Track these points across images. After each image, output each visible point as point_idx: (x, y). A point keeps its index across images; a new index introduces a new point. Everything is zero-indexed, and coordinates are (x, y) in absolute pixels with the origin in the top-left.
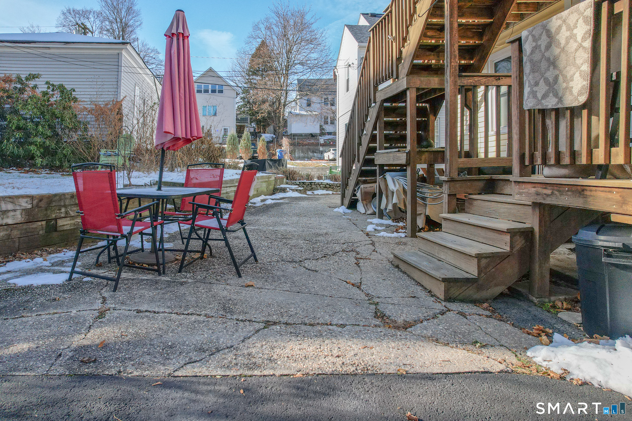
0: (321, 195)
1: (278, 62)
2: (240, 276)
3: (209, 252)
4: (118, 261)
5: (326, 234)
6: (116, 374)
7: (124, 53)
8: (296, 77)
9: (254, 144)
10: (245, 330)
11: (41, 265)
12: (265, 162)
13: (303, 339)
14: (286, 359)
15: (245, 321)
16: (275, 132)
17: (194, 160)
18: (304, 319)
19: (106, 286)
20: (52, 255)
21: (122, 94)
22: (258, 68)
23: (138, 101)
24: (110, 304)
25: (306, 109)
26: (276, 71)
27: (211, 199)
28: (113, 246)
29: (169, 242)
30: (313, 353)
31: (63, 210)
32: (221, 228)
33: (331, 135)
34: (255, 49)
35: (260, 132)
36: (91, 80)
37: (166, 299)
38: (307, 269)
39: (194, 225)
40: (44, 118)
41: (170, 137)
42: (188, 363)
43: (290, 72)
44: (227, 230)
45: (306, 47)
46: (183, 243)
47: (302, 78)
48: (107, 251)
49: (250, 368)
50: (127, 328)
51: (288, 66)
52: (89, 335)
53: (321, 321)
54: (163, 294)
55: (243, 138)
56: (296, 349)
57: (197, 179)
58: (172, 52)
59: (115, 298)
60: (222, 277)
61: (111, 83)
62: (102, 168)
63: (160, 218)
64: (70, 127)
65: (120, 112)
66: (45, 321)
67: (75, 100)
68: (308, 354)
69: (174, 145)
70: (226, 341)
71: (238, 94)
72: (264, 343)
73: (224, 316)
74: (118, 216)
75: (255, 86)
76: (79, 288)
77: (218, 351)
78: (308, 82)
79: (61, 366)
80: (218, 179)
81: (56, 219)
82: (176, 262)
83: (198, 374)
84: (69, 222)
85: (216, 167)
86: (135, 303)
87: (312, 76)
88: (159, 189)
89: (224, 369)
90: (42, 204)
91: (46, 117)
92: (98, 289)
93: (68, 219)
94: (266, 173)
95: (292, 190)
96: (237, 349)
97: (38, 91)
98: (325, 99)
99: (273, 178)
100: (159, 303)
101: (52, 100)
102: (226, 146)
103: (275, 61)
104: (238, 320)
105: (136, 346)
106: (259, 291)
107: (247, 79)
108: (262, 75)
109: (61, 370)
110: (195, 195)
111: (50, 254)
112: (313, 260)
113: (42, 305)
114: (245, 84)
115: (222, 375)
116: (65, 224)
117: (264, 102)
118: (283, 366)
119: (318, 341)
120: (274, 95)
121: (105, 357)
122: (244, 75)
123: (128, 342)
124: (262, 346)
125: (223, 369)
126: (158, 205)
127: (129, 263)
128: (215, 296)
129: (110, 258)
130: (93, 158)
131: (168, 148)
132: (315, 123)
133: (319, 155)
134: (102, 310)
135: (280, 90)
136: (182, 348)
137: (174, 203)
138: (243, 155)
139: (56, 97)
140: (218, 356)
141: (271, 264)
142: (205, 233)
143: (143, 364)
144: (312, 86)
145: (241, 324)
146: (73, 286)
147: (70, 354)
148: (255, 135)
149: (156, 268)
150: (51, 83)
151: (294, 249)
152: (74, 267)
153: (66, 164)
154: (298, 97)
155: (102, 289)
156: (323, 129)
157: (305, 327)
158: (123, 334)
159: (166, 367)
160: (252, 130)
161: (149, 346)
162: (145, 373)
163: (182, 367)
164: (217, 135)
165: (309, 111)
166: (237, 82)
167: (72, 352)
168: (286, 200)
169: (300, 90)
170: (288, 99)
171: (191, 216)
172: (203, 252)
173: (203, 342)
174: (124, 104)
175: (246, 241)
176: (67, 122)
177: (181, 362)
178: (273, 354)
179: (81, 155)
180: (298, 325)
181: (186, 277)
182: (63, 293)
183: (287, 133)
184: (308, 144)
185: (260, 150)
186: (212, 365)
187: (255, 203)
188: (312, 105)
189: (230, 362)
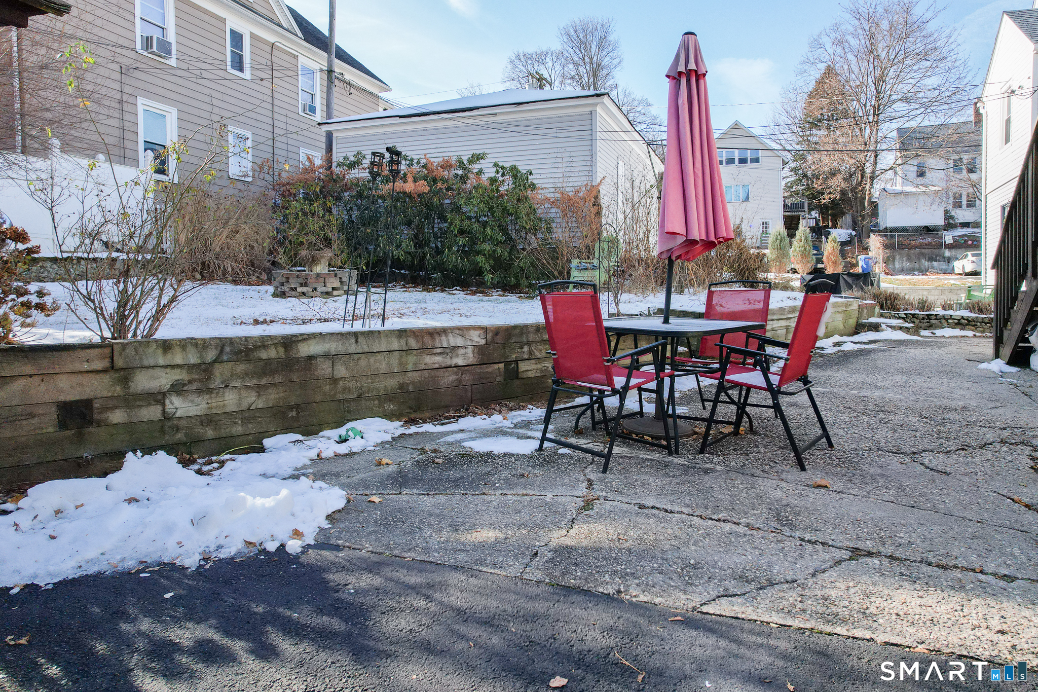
0: (950, 337)
1: (859, 101)
2: (803, 469)
3: (748, 425)
4: (607, 429)
5: (964, 408)
6: (614, 594)
7: (599, 110)
8: (895, 125)
9: (817, 248)
10: (815, 557)
11: (501, 425)
12: (839, 279)
13: (925, 589)
14: (894, 617)
15: (815, 542)
16: (854, 225)
17: (715, 274)
18: (926, 555)
19: (591, 464)
20: (514, 413)
21: (598, 174)
22: (821, 114)
23: (624, 184)
24: (599, 491)
25: (915, 182)
26: (854, 117)
27: (750, 339)
28: (597, 405)
29: (681, 404)
30: (949, 616)
31: (526, 349)
32: (769, 387)
33: (968, 227)
34: (814, 82)
35: (827, 227)
36: (554, 155)
37: (682, 493)
38: (927, 468)
39: (723, 379)
40: (493, 217)
41: (681, 240)
42: (722, 596)
43: (881, 117)
44: (780, 392)
45: (915, 68)
46: (704, 408)
47: (906, 125)
48: (589, 412)
49: (829, 622)
50: (626, 529)
51: (879, 106)
52: (572, 532)
53: (961, 562)
54: (678, 484)
55: (797, 237)
56: (913, 604)
57: (721, 306)
58: (680, 102)
59: (606, 483)
60: (771, 467)
61: (583, 158)
62: (574, 287)
63: (667, 367)
64: (528, 227)
65: (596, 203)
66: (513, 504)
67: (533, 187)
68: (938, 616)
69: (687, 253)
70: (784, 571)
71: (785, 163)
72: (851, 584)
73: (779, 531)
74: (608, 361)
75: (815, 148)
76: (554, 462)
77: (772, 584)
78: (919, 132)
79: (538, 569)
80: (760, 306)
81: (516, 362)
82: (695, 436)
83: (739, 616)
84: (534, 367)
85: (752, 286)
86: (636, 493)
87: (930, 121)
88: (666, 321)
89: (783, 615)
90: (499, 339)
91: (495, 215)
92: (580, 467)
93: (533, 361)
94: (842, 297)
95: (891, 327)
96: (803, 586)
97: (484, 178)
98: (955, 161)
99: (855, 306)
100: (672, 498)
101: (503, 189)
102: (766, 251)
103: (853, 100)
104: (802, 540)
105: (640, 556)
106: (838, 497)
107: (801, 137)
108: (829, 127)
109: (539, 575)
110: (723, 332)
111: (512, 410)
112: (938, 452)
113: (507, 480)
114: (798, 144)
115: (779, 622)
116: (528, 368)
117: (833, 174)
118: (889, 629)
119: (956, 599)
120: (852, 161)
121: (597, 567)
122: (794, 128)
123: (629, 550)
124: (848, 588)
125: (780, 615)
126: (664, 346)
127: (623, 432)
128: (761, 497)
129: (595, 423)
130: (561, 273)
131: (679, 257)
132: (934, 207)
133: (944, 265)
134: (588, 498)
135: (864, 151)
136: (712, 570)
137: (689, 345)
138: (797, 267)
139: (507, 185)
140: (770, 592)
141: (858, 454)
142: (740, 394)
143: (653, 586)
144: (928, 139)
145: (809, 547)
146: (545, 460)
147: (550, 555)
148: (819, 232)
149: (664, 443)
150: (500, 164)
151: (901, 432)
152: (545, 431)
153: (524, 282)
154: (900, 161)
155: (586, 468)
156: (952, 217)
157: (929, 568)
158: (621, 537)
159: (689, 597)
160: (812, 223)
161: (660, 561)
162: (657, 600)
163: (714, 600)
164: (751, 233)
165: (922, 185)
166: (783, 142)
167: (551, 553)
168: (881, 344)
169: (903, 148)
170: (879, 166)
171: (717, 366)
172: (737, 424)
173: (746, 566)
174: (603, 190)
175: (811, 411)
176: (524, 220)
177: (711, 593)
178: (868, 605)
179: (544, 268)
180: (914, 564)
181: (712, 462)
182: (533, 467)
183: (879, 227)
184: (921, 246)
185: (828, 257)
186: (762, 606)
187: (822, 349)
188: (928, 174)
189: (793, 606)
